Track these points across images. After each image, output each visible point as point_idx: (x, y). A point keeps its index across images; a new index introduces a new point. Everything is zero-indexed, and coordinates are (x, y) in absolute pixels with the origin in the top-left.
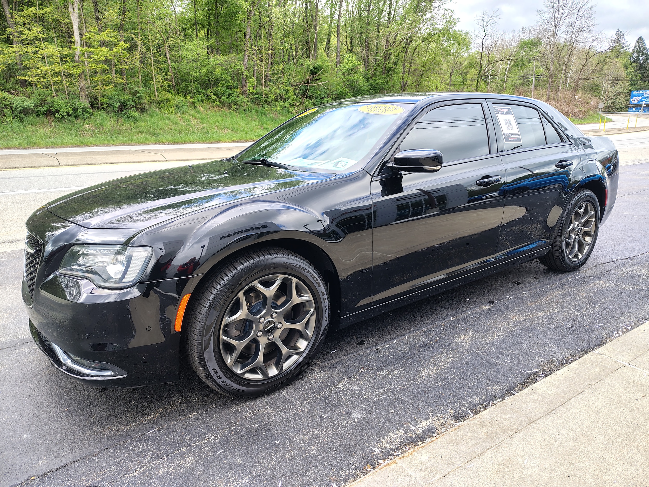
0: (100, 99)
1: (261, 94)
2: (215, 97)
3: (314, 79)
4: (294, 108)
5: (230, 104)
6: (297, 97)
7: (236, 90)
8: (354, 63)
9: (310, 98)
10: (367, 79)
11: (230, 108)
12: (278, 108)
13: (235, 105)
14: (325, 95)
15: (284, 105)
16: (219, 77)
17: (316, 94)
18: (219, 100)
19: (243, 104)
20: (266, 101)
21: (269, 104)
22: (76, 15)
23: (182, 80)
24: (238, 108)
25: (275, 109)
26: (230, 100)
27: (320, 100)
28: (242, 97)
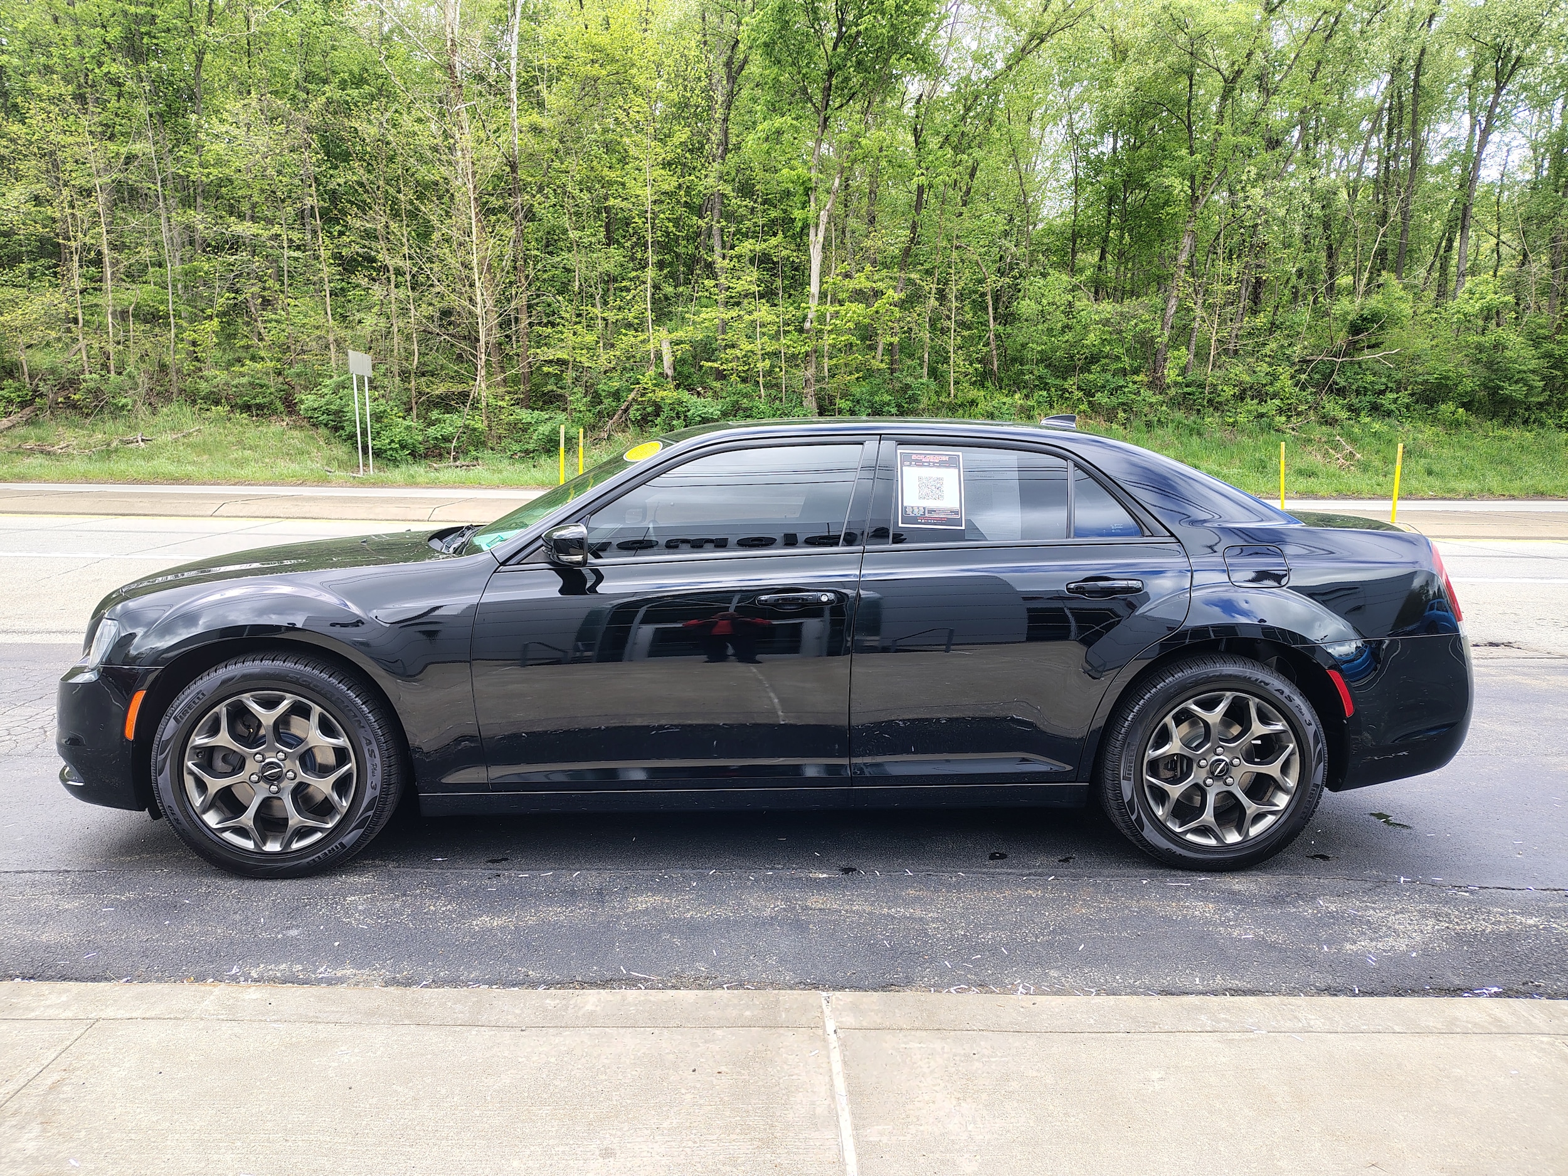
0: (837, 401)
1: (1202, 386)
2: (1081, 394)
3: (1358, 346)
4: (1289, 417)
5: (1114, 408)
6: (1303, 389)
7: (1136, 378)
8: (1488, 299)
9: (1341, 392)
10: (1536, 341)
11: (1111, 417)
12: (1242, 418)
13: (1125, 411)
14: (1390, 385)
15: (1260, 411)
16: (1095, 350)
17: (1360, 383)
18: (1090, 402)
19: (1146, 409)
20: (1210, 401)
21: (1216, 409)
22: (819, 247)
23: (1014, 360)
24: (1132, 418)
25: (1231, 420)
26: (1115, 401)
27: (1372, 398)
28: (1146, 393)
